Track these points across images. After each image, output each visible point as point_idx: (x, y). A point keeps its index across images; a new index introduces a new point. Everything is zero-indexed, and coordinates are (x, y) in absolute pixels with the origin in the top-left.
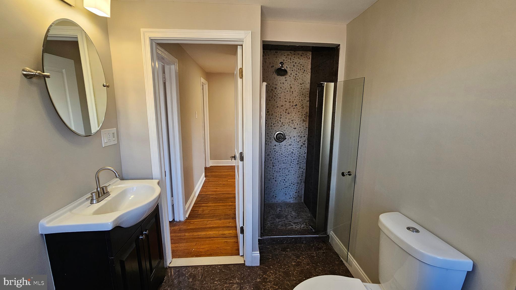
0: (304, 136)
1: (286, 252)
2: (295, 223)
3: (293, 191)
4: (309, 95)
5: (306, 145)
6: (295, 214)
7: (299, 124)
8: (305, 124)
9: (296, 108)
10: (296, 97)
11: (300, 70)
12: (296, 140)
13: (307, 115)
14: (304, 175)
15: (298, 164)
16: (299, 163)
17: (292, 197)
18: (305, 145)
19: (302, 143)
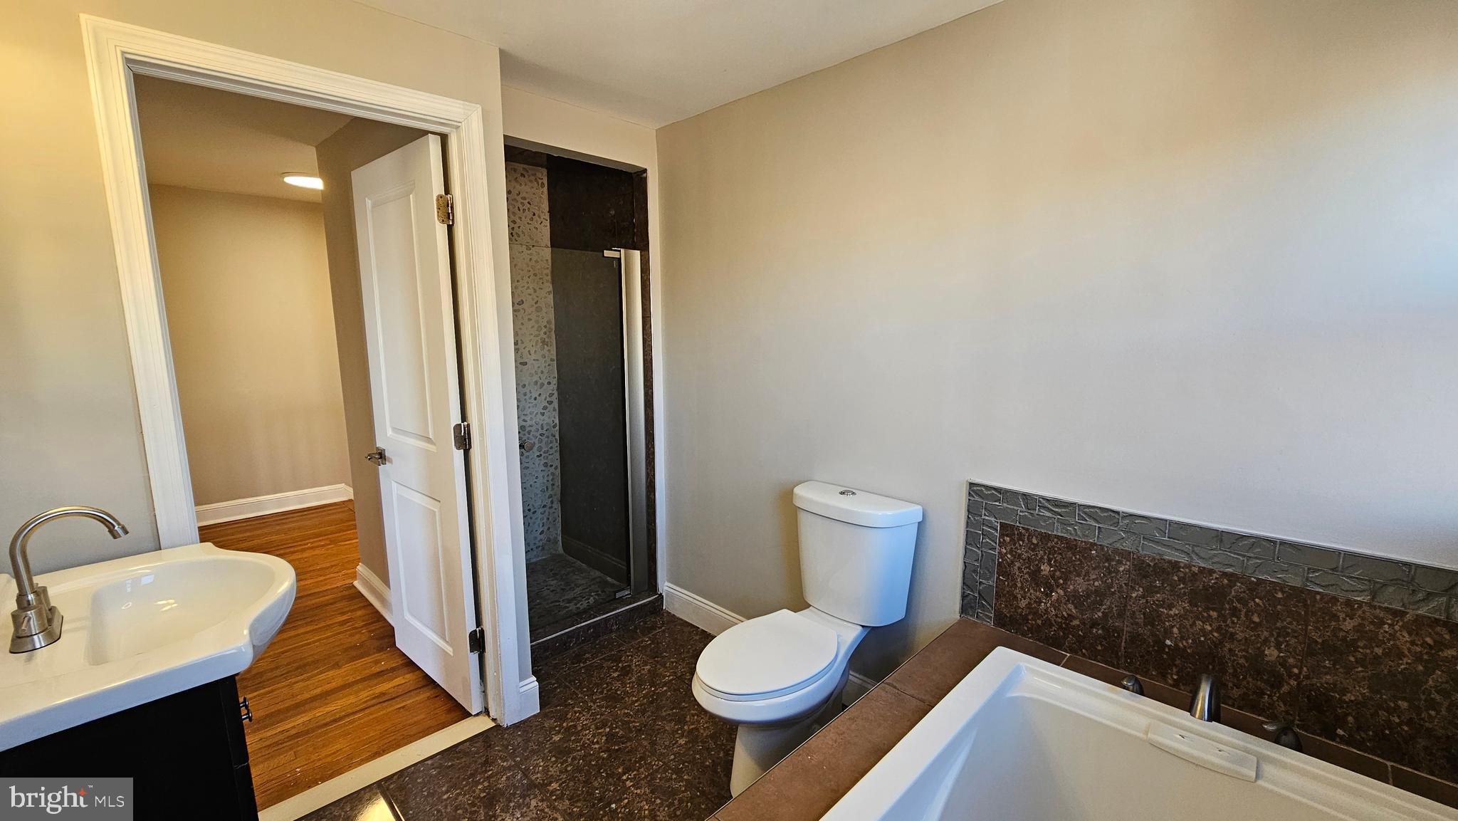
0: (549, 383)
1: (583, 663)
2: (569, 601)
3: (534, 531)
4: (549, 277)
5: (556, 404)
6: (560, 583)
7: (532, 352)
8: (549, 350)
9: (522, 311)
10: (518, 281)
11: (522, 211)
12: (528, 395)
13: (550, 328)
14: (558, 482)
15: (541, 455)
16: (542, 453)
17: (534, 547)
18: (552, 406)
19: (546, 399)
